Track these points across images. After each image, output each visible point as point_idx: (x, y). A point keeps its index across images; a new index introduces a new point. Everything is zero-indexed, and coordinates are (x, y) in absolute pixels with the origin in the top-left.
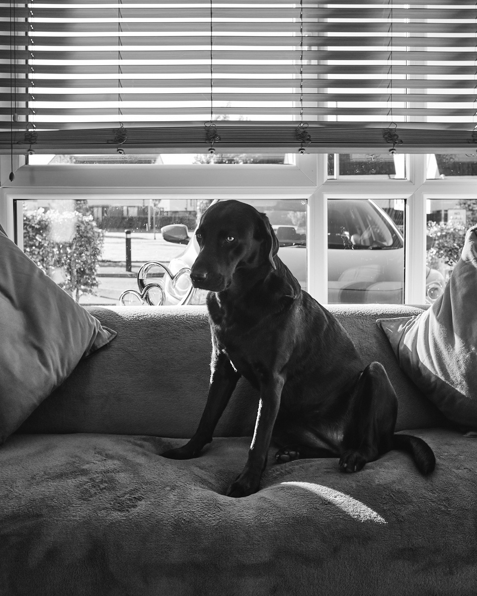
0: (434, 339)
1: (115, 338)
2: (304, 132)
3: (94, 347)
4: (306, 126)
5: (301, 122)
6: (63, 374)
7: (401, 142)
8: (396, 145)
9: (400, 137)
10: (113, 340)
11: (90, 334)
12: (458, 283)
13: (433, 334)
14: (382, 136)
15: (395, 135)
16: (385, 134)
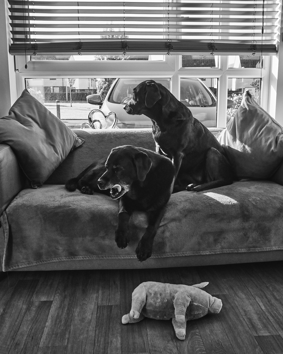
0: (228, 140)
1: (84, 142)
2: (170, 44)
3: (75, 146)
4: (170, 41)
5: (168, 39)
6: (64, 157)
7: (217, 49)
8: (214, 51)
9: (216, 47)
10: (83, 143)
11: (73, 140)
12: (239, 115)
13: (227, 138)
14: (207, 47)
15: (214, 46)
16: (209, 45)
